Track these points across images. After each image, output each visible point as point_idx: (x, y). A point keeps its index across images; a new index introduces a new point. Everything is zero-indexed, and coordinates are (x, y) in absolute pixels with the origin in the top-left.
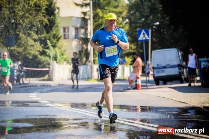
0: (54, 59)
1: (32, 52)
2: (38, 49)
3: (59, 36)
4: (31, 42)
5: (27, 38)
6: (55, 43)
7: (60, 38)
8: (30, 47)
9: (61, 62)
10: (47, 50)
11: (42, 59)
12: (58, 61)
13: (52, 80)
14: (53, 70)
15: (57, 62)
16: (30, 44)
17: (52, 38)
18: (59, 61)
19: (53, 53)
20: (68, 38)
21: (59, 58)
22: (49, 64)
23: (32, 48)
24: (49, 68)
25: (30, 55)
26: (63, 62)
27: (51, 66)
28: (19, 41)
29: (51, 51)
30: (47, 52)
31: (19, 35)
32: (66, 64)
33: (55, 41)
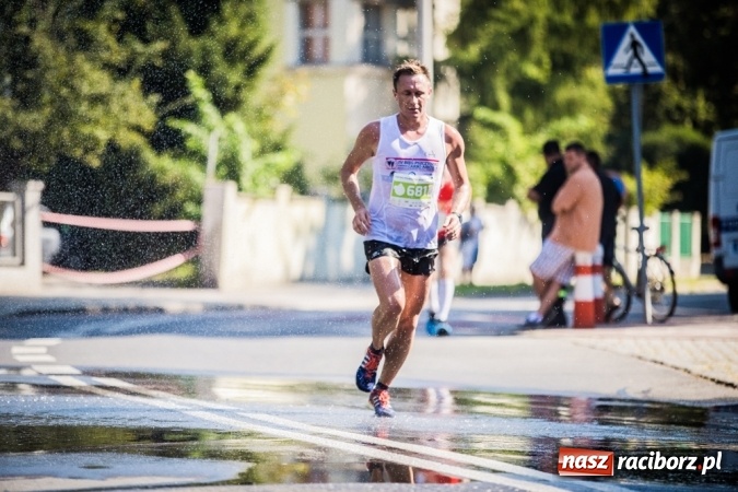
0: (223, 170)
2: (133, 119)
3: (258, 50)
5: (71, 62)
6: (238, 88)
7: (262, 60)
9: (263, 190)
10: (188, 127)
11: (163, 171)
12: (246, 181)
13: (212, 284)
14: (218, 229)
15: (240, 189)
17: (217, 58)
18: (254, 180)
19: (220, 140)
20: (325, 60)
21: (250, 166)
22: (198, 200)
23: (98, 112)
24: (198, 219)
26: (274, 190)
27: (207, 211)
29: (210, 130)
30: (189, 135)
31: (27, 40)
32: (292, 199)
33: (235, 77)
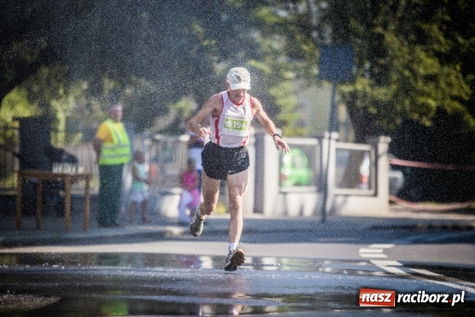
1: (432, 103)
2: (455, 91)
4: (429, 64)
5: (412, 51)
8: (426, 83)
16: (421, 71)
25: (421, 115)
28: (382, 61)
31: (381, 37)
